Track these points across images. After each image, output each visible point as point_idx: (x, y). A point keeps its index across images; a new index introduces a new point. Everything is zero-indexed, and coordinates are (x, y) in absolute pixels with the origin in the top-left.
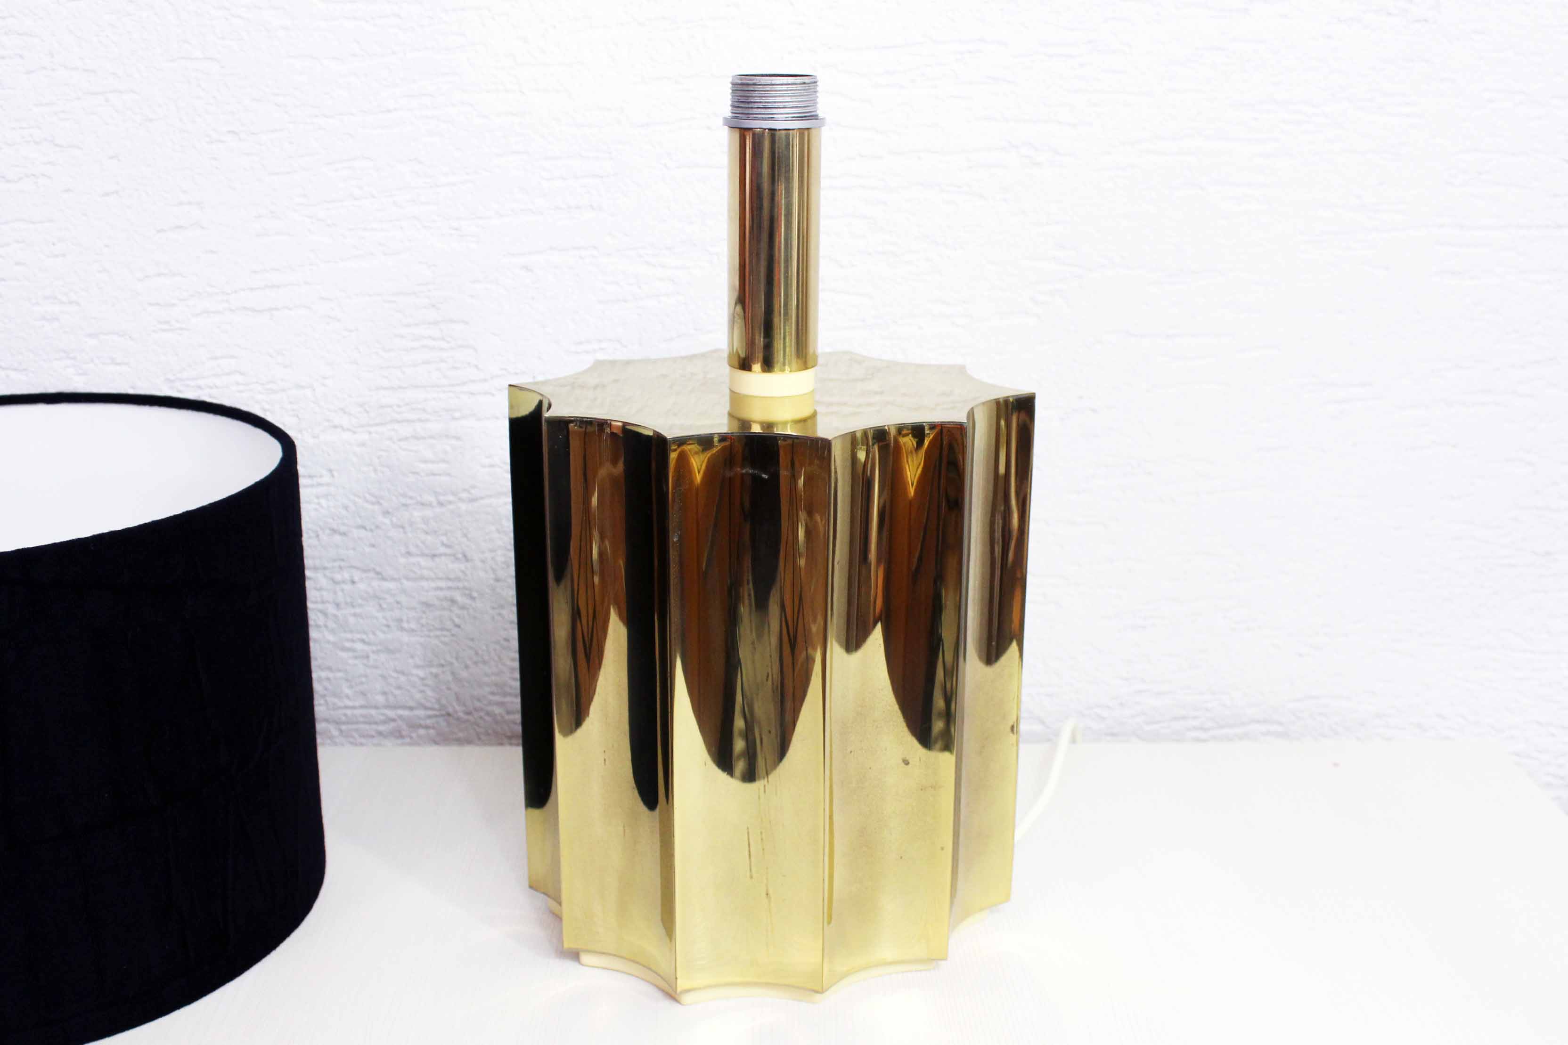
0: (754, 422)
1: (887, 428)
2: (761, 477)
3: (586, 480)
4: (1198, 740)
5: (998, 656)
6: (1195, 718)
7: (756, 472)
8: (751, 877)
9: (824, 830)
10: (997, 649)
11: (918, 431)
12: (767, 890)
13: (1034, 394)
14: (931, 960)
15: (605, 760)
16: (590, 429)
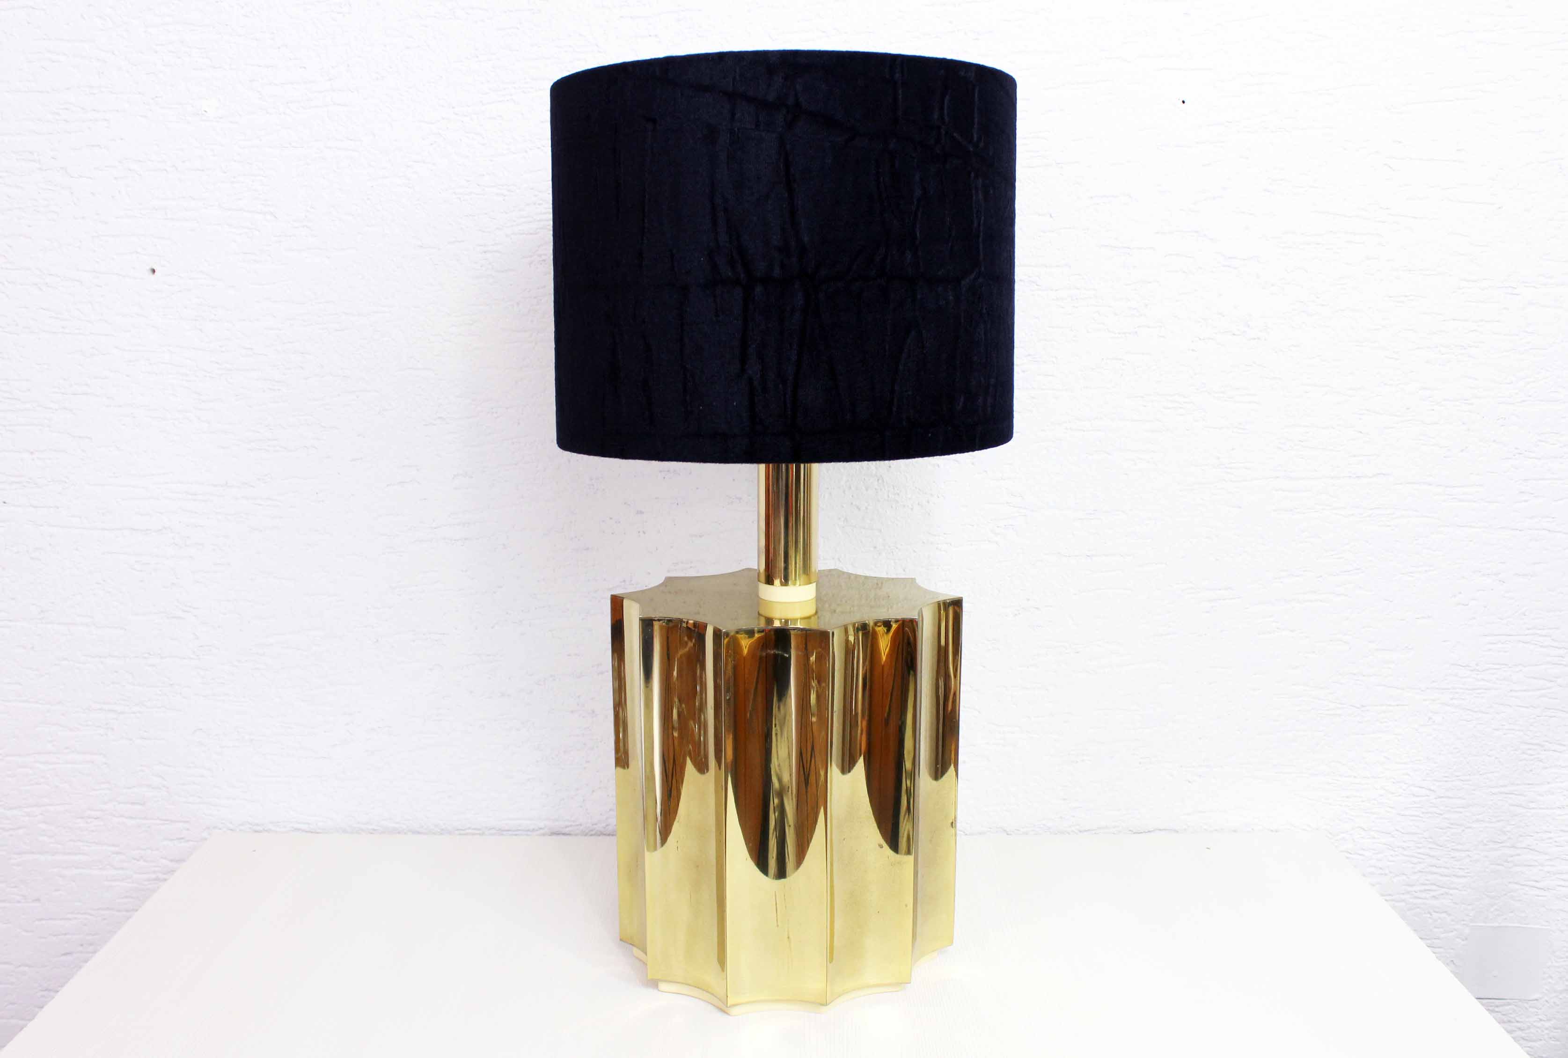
0: (775, 619)
1: (867, 622)
2: (783, 655)
3: (669, 658)
5: (943, 773)
7: (780, 652)
8: (778, 926)
9: (827, 891)
10: (942, 772)
11: (887, 624)
12: (788, 934)
13: (962, 597)
14: (899, 984)
15: (678, 848)
16: (671, 624)
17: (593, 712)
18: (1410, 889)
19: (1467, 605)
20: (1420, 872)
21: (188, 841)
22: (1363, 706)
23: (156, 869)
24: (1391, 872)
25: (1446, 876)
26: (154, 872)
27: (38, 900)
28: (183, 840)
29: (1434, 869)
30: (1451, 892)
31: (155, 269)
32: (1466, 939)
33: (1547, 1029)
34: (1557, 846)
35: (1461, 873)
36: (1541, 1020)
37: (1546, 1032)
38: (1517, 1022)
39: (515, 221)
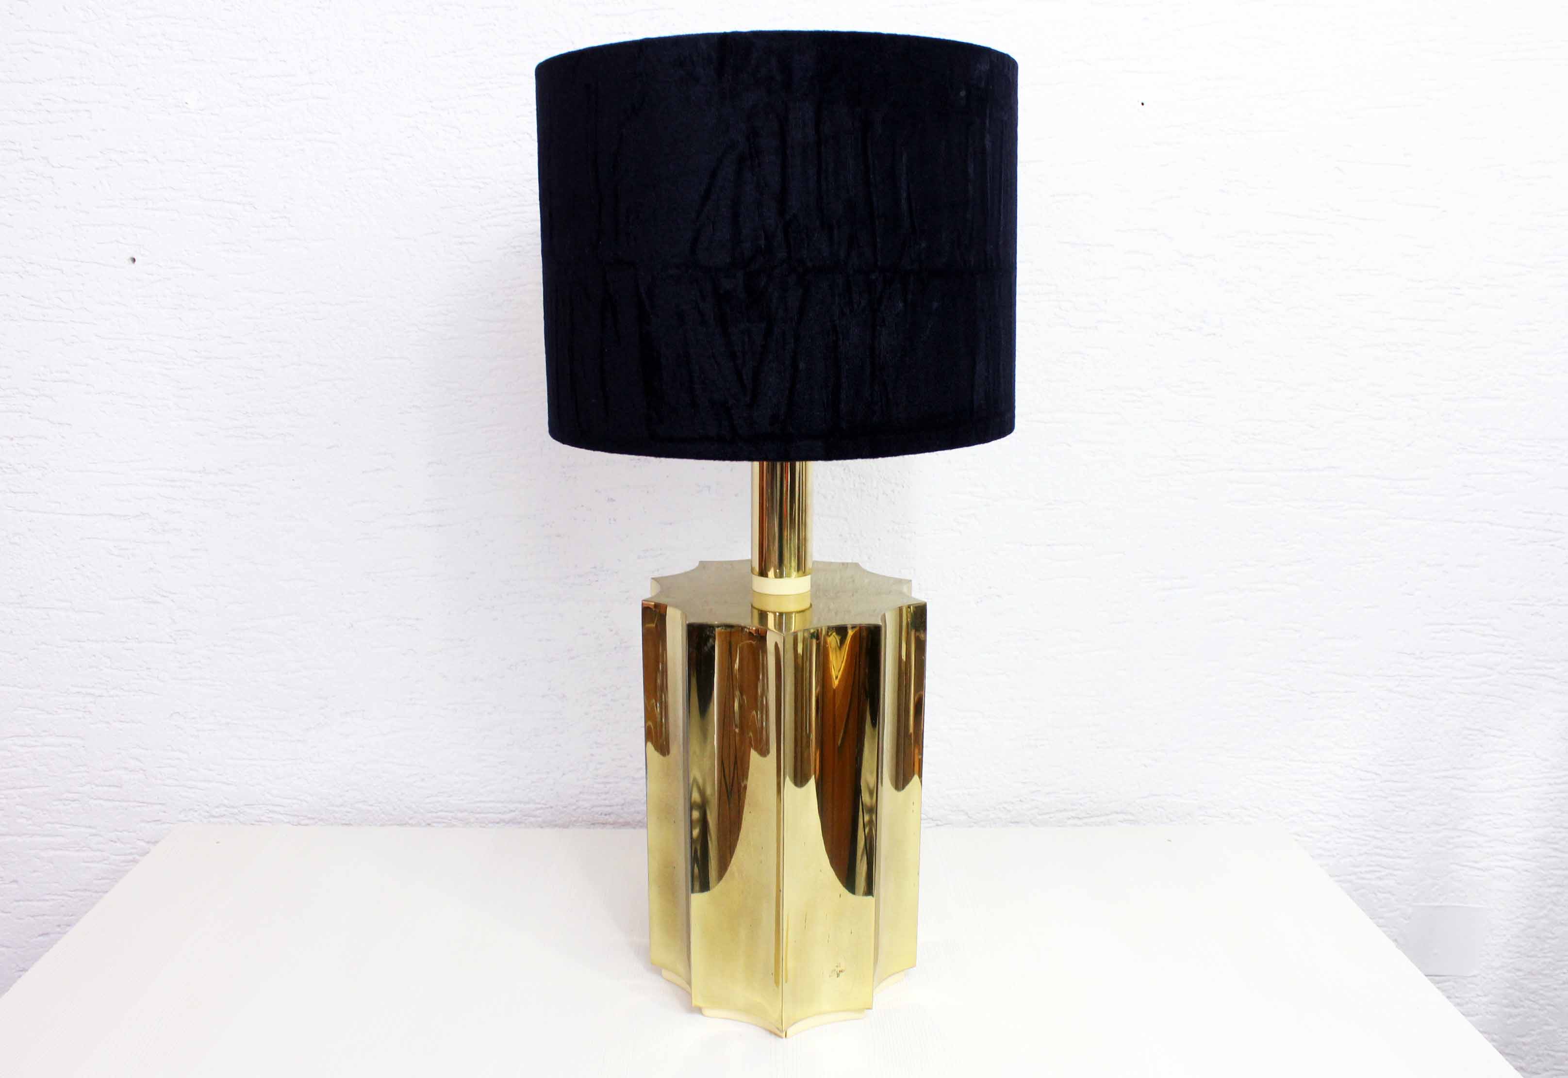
4: (1075, 825)
6: (1073, 810)
17: (564, 696)
18: (1357, 870)
19: (1412, 595)
20: (1366, 853)
21: (164, 823)
22: (1313, 693)
23: (134, 851)
24: (1338, 854)
25: (1390, 857)
26: (131, 854)
27: (15, 881)
28: (159, 823)
29: (1378, 851)
30: (1395, 873)
31: (135, 258)
32: (1409, 918)
33: (1484, 1004)
34: (1496, 828)
35: (1405, 855)
36: (1478, 996)
37: (1483, 1007)
38: (1457, 997)
39: (490, 213)
